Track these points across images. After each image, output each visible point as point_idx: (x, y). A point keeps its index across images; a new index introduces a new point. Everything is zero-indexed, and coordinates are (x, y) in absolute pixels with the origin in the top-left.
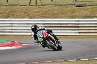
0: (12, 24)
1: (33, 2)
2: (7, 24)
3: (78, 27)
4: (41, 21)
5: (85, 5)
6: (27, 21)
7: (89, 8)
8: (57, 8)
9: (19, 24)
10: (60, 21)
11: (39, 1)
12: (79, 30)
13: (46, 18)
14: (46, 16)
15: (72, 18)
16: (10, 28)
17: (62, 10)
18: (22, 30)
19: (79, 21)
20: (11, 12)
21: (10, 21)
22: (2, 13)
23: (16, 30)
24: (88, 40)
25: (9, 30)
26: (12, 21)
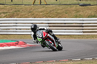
0: (17, 23)
1: (38, 2)
2: (11, 23)
3: (83, 26)
4: (46, 20)
5: (90, 5)
6: (31, 20)
7: (94, 8)
8: (61, 7)
9: (23, 23)
10: (64, 20)
11: (44, 1)
12: (83, 29)
13: (50, 17)
14: (50, 15)
15: (76, 17)
16: (15, 27)
17: (66, 9)
18: (26, 29)
19: (83, 20)
20: (15, 11)
21: (14, 20)
22: (7, 13)
23: (20, 29)
24: (92, 39)
25: (14, 29)
26: (16, 20)
